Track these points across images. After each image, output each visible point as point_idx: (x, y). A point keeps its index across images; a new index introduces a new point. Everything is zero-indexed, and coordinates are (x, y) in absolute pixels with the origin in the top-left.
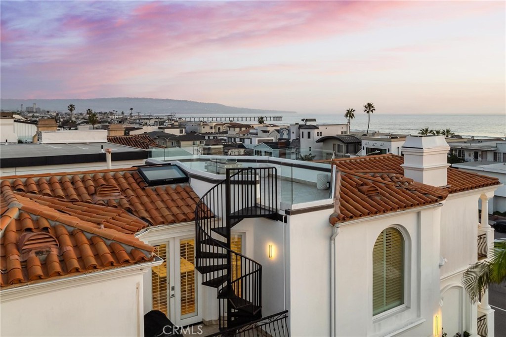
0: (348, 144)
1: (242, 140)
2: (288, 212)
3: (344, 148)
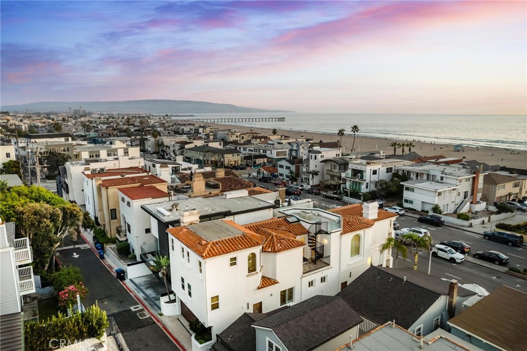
0: (340, 165)
1: (265, 151)
2: (331, 233)
3: (338, 167)
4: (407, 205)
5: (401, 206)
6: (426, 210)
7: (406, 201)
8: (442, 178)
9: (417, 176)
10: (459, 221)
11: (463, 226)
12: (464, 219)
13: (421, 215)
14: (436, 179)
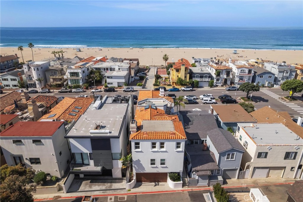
4: (109, 86)
5: (107, 87)
6: (120, 86)
7: (109, 84)
8: (119, 69)
9: (104, 70)
10: (139, 87)
11: (141, 89)
12: (141, 86)
13: (120, 89)
14: (115, 70)
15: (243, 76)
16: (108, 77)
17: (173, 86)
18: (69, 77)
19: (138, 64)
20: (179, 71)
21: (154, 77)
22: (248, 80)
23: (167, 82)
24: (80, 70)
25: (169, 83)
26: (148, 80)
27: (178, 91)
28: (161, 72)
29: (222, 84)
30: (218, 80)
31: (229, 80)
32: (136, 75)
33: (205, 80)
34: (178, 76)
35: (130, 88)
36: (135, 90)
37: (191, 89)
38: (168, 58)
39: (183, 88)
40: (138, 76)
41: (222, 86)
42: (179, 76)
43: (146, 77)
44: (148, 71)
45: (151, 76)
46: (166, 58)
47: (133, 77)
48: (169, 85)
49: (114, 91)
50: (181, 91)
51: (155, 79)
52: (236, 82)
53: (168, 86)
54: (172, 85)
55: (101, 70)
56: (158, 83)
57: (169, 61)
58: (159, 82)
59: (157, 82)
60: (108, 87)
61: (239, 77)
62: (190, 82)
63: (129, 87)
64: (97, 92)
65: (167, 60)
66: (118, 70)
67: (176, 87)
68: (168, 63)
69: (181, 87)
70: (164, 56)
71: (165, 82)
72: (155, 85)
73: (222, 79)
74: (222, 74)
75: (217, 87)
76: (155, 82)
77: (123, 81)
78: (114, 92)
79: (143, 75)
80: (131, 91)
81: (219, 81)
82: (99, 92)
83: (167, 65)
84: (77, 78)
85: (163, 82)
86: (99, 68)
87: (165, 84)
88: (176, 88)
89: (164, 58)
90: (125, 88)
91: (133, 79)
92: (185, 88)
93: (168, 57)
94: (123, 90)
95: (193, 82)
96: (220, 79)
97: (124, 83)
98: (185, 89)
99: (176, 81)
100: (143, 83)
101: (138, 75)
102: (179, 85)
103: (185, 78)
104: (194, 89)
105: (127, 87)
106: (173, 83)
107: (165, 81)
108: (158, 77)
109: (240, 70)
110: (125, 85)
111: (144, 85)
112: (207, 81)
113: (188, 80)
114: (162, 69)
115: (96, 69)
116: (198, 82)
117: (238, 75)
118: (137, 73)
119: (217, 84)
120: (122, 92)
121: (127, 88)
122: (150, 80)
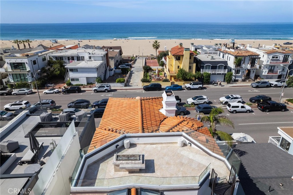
4: (74, 83)
5: (70, 84)
6: (90, 83)
7: (73, 80)
8: (90, 58)
9: (69, 59)
10: (119, 84)
11: (122, 87)
12: (122, 82)
13: (90, 87)
14: (85, 59)
15: (274, 66)
16: (72, 70)
17: (171, 81)
18: (10, 70)
19: (121, 53)
20: (180, 60)
21: (143, 69)
22: (282, 71)
23: (160, 76)
24: (27, 59)
25: (164, 78)
26: (133, 73)
27: (181, 90)
28: (151, 63)
29: (243, 78)
30: (237, 72)
31: (254, 71)
32: (116, 67)
33: (220, 73)
34: (178, 67)
35: (104, 87)
36: (112, 88)
37: (201, 86)
38: (159, 46)
39: (188, 85)
40: (119, 69)
41: (244, 81)
42: (181, 67)
43: (131, 70)
44: (134, 63)
45: (138, 69)
46: (156, 46)
47: (113, 69)
48: (166, 81)
49: (80, 91)
50: (184, 89)
51: (143, 73)
52: (263, 74)
53: (163, 81)
54: (169, 80)
55: (64, 60)
56: (148, 78)
57: (160, 49)
58: (150, 76)
59: (147, 76)
60: (72, 85)
61: (268, 67)
62: (198, 75)
63: (103, 84)
64: (53, 93)
65: (158, 48)
66: (88, 59)
67: (176, 83)
68: (159, 51)
69: (184, 84)
70: (154, 43)
71: (158, 77)
72: (143, 81)
73: (243, 70)
74: (244, 63)
75: (237, 82)
76: (144, 76)
77: (95, 75)
78: (79, 94)
79: (127, 67)
80: (107, 91)
81: (239, 74)
82: (56, 93)
83: (158, 54)
84: (22, 72)
85: (156, 76)
86: (60, 57)
87: (159, 80)
88: (177, 86)
89: (154, 46)
90: (97, 85)
91: (112, 73)
92: (191, 84)
93: (159, 44)
94: (94, 89)
95: (202, 75)
96: (241, 70)
97: (97, 78)
98: (191, 86)
99: (176, 75)
100: (126, 79)
101: (120, 67)
102: (180, 81)
103: (190, 70)
104: (204, 86)
105: (99, 85)
106: (171, 76)
107: (158, 75)
108: (147, 69)
109: (271, 57)
110: (98, 82)
111: (127, 80)
112: (223, 74)
113: (194, 72)
114: (152, 59)
115: (56, 58)
116: (209, 76)
117: (269, 63)
118: (119, 65)
119: (236, 79)
120: (93, 93)
121: (100, 87)
122: (136, 73)
